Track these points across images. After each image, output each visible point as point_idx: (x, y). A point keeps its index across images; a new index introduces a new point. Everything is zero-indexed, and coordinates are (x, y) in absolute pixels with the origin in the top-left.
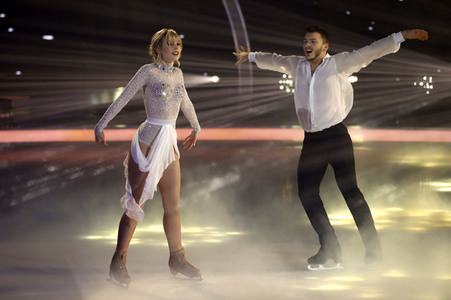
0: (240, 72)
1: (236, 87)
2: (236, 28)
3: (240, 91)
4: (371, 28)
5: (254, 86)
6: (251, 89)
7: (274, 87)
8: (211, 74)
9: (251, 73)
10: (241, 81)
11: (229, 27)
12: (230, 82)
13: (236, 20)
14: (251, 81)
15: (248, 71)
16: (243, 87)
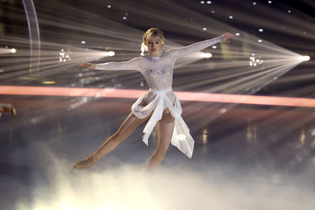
0: (31, 46)
1: (29, 57)
2: (29, 15)
3: (31, 59)
4: (125, 18)
5: (41, 56)
6: (39, 59)
7: (56, 58)
8: (10, 47)
9: (40, 47)
10: (31, 53)
11: (25, 14)
12: (24, 53)
13: (30, 9)
14: (39, 53)
15: (38, 45)
16: (33, 57)
